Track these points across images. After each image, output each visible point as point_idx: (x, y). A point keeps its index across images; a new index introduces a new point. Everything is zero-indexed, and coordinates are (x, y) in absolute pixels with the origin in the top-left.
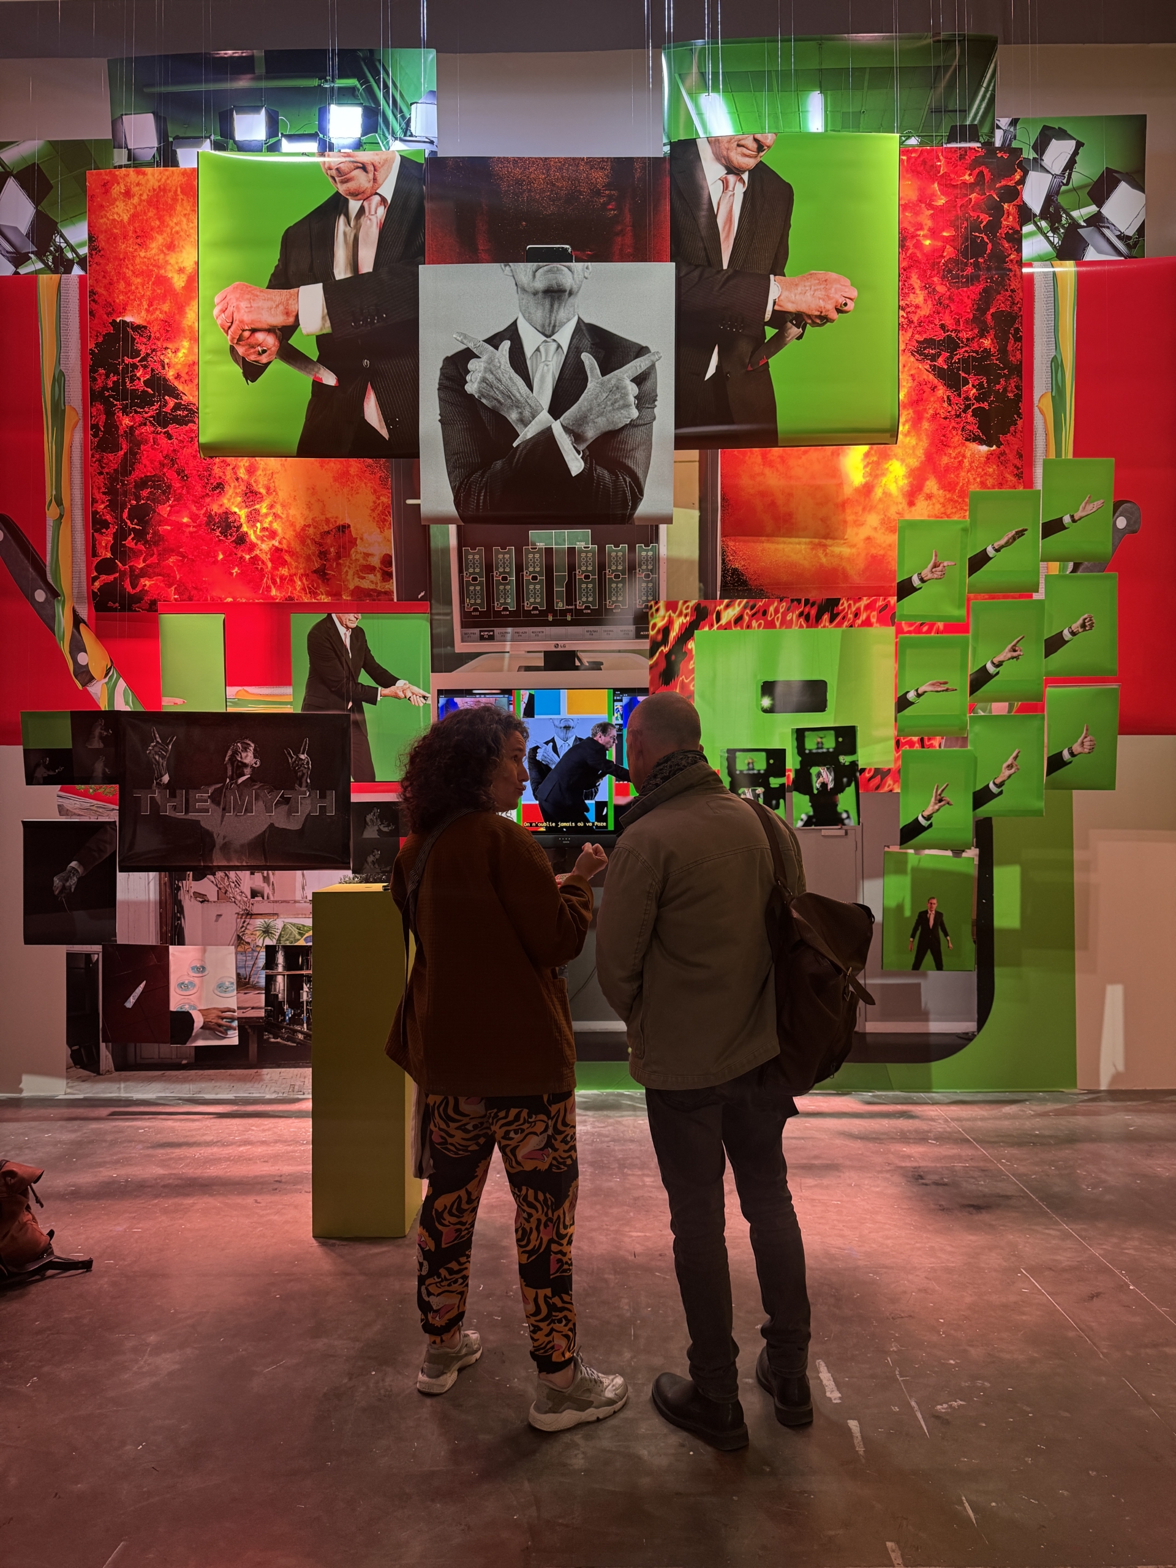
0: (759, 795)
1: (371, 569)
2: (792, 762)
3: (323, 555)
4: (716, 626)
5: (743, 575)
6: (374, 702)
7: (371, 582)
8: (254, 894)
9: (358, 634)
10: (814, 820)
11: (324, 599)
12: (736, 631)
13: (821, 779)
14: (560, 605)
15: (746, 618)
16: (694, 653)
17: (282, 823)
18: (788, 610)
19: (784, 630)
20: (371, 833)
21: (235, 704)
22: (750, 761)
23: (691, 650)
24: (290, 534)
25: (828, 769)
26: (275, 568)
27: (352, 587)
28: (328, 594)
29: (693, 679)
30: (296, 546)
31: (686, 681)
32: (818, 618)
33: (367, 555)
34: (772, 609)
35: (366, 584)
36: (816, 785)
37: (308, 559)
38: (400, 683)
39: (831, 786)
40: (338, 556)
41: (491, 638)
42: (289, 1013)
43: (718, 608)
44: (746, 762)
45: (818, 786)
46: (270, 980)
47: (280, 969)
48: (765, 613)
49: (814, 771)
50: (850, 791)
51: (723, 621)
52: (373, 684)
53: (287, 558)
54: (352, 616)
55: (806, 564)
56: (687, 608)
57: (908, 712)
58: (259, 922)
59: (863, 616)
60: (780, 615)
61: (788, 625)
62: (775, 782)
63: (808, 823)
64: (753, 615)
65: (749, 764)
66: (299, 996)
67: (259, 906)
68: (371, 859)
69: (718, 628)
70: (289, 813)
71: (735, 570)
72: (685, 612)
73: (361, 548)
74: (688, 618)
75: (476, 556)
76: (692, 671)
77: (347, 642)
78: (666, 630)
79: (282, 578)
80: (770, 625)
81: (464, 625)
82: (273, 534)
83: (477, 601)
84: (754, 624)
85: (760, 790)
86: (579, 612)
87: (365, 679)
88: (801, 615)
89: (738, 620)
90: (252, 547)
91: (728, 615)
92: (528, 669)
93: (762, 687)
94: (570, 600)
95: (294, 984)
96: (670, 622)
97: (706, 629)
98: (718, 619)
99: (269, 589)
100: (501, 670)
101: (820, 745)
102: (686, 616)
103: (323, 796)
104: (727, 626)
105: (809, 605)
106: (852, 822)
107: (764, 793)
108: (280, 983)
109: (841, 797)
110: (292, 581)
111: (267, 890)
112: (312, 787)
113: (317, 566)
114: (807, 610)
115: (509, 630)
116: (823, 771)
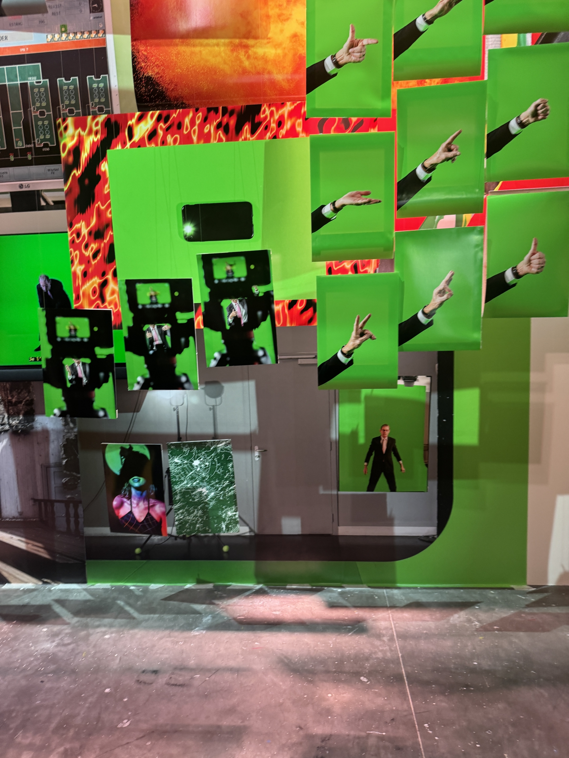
0: (165, 333)
2: (200, 294)
4: (129, 144)
5: (158, 85)
10: (228, 359)
12: (151, 148)
13: (233, 314)
14: (20, 143)
15: (161, 133)
16: (108, 175)
18: (205, 120)
19: (202, 145)
22: (153, 293)
23: (105, 173)
25: (240, 301)
29: (109, 206)
31: (102, 208)
32: (239, 129)
34: (187, 121)
36: (229, 319)
39: (244, 320)
43: (130, 123)
44: (148, 295)
45: (230, 320)
48: (180, 126)
49: (225, 303)
50: (265, 326)
51: (136, 138)
55: (227, 69)
56: (97, 124)
57: (324, 229)
59: (288, 125)
60: (196, 127)
61: (205, 138)
63: (222, 362)
64: (168, 129)
65: (151, 297)
69: (132, 146)
71: (149, 79)
72: (95, 129)
74: (99, 136)
76: (108, 196)
78: (77, 150)
80: (187, 140)
84: (169, 139)
85: (166, 327)
86: (38, 151)
88: (218, 126)
89: (152, 135)
91: (141, 130)
93: (183, 211)
96: (80, 141)
97: (119, 147)
98: (131, 136)
101: (230, 274)
102: (96, 133)
104: (140, 144)
105: (227, 115)
106: (270, 360)
107: (171, 330)
109: (256, 332)
114: (225, 120)
116: (236, 304)
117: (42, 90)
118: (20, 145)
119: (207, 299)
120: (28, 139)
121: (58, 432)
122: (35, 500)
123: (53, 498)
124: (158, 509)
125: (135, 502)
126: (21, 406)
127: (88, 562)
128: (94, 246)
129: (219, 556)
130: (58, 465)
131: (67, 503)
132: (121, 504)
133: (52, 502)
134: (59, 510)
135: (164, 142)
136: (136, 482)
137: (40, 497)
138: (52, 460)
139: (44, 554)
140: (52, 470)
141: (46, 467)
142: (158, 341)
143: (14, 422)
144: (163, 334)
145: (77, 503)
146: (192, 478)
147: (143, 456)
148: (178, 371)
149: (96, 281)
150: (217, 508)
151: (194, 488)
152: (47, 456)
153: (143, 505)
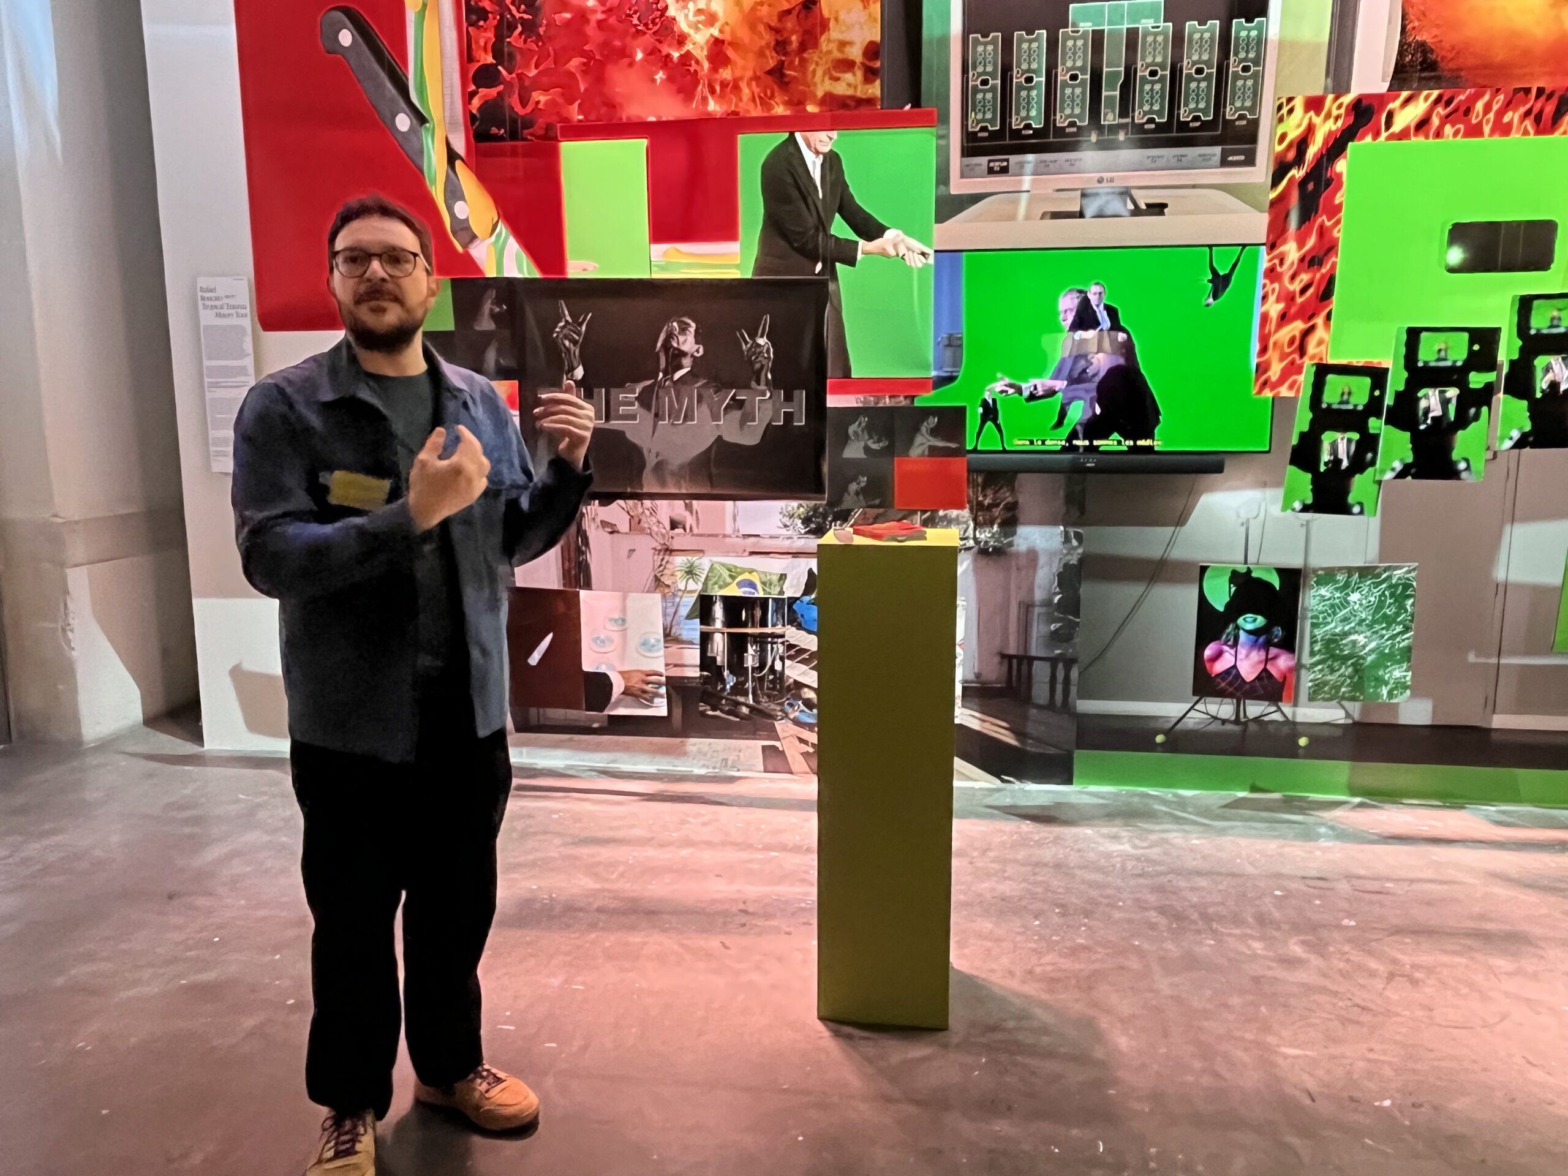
0: (1449, 401)
1: (847, 65)
2: (1507, 350)
3: (781, 46)
4: (1384, 135)
5: (1432, 51)
6: (851, 261)
7: (849, 84)
8: (674, 525)
9: (832, 162)
10: (1531, 439)
11: (780, 110)
12: (1418, 141)
13: (1550, 377)
14: (1110, 116)
15: (1436, 121)
16: (1344, 178)
17: (734, 436)
18: (1508, 105)
19: (1497, 139)
20: (854, 451)
21: (663, 268)
22: (1443, 346)
23: (1340, 175)
24: (734, 17)
25: (1564, 359)
26: (714, 69)
27: (820, 93)
28: (787, 104)
29: (1338, 222)
30: (744, 35)
31: (1328, 224)
32: (1557, 120)
33: (843, 44)
34: (1479, 106)
35: (840, 89)
36: (1542, 384)
37: (761, 54)
38: (888, 234)
40: (803, 47)
41: (1004, 170)
42: (730, 680)
43: (1391, 106)
44: (1436, 348)
45: (1545, 386)
46: (706, 639)
47: (718, 624)
48: (1468, 111)
49: (1540, 362)
51: (1397, 127)
52: (852, 236)
53: (730, 53)
54: (823, 135)
56: (1340, 107)
58: (679, 560)
60: (1491, 116)
61: (1503, 129)
62: (1477, 380)
63: (1520, 444)
64: (1448, 116)
65: (1440, 351)
66: (741, 660)
67: (680, 540)
68: (853, 487)
69: (1389, 138)
71: (1428, 45)
72: (1335, 112)
73: (835, 33)
74: (1340, 123)
75: (988, 49)
76: (1339, 208)
77: (816, 174)
78: (1302, 144)
79: (724, 85)
80: (1475, 131)
81: (967, 152)
82: (711, 19)
83: (986, 119)
84: (1448, 129)
85: (1452, 393)
86: (1137, 128)
87: (840, 228)
88: (1527, 114)
89: (1422, 125)
90: (682, 40)
91: (1406, 116)
93: (1451, 231)
94: (1125, 109)
95: (737, 645)
96: (1310, 129)
97: (1369, 139)
98: (1389, 124)
99: (704, 100)
100: (1012, 217)
101: (1555, 322)
102: (1337, 118)
103: (789, 398)
104: (1404, 135)
105: (1543, 98)
107: (1459, 397)
108: (719, 645)
110: (736, 88)
111: (690, 521)
112: (775, 385)
113: (772, 63)
114: (1539, 105)
115: (1030, 157)
116: (1556, 362)
117: (1160, 39)
118: (1109, 118)
119: (1515, 356)
121: (1052, 554)
122: (1003, 656)
123: (1034, 652)
124: (1284, 662)
125: (1242, 651)
126: (996, 512)
127: (1079, 755)
128: (1305, 277)
130: (1048, 603)
131: (1053, 661)
132: (1219, 655)
133: (1031, 660)
134: (1041, 672)
135: (1438, 134)
136: (1250, 622)
137: (1012, 650)
138: (1039, 595)
139: (1010, 739)
140: (1037, 610)
141: (1027, 607)
142: (1437, 412)
143: (984, 535)
144: (1445, 402)
145: (1070, 663)
146: (1345, 620)
147: (1268, 585)
148: (1455, 455)
149: (1297, 327)
150: (1379, 664)
151: (1345, 634)
152: (1031, 590)
153: (1257, 656)
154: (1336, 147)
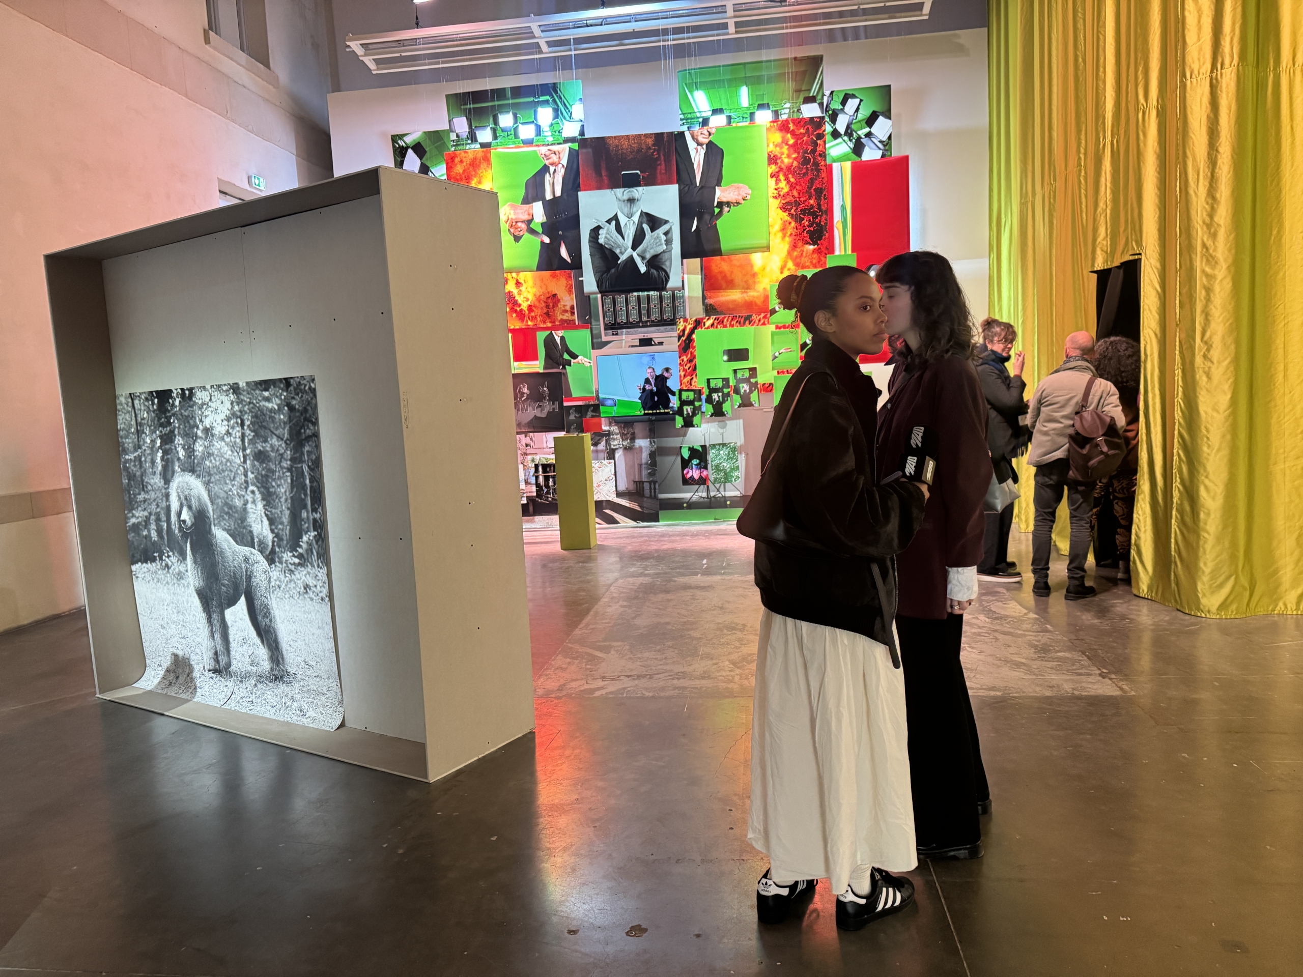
1: (566, 311)
2: (732, 383)
3: (547, 306)
4: (703, 328)
5: (714, 306)
6: (570, 365)
7: (567, 316)
8: (527, 445)
9: (562, 338)
10: (742, 405)
11: (549, 325)
12: (712, 329)
13: (744, 389)
15: (715, 324)
16: (695, 339)
17: (539, 415)
18: (732, 320)
19: (731, 328)
21: (517, 369)
22: (716, 383)
24: (534, 299)
26: (529, 313)
27: (559, 319)
28: (550, 322)
29: (695, 350)
30: (537, 303)
31: (693, 351)
32: (744, 323)
33: (564, 306)
34: (725, 320)
35: (565, 317)
36: (742, 391)
37: (542, 308)
38: (580, 358)
39: (748, 391)
40: (554, 307)
41: (617, 334)
42: (545, 490)
43: (704, 320)
44: (714, 383)
46: (537, 478)
47: (541, 473)
48: (723, 322)
49: (741, 385)
50: (756, 392)
51: (706, 326)
52: (569, 358)
53: (534, 309)
54: (560, 332)
55: (740, 300)
56: (692, 321)
57: (775, 360)
58: (529, 457)
59: (762, 321)
60: (729, 322)
61: (732, 326)
62: (726, 391)
63: (739, 406)
64: (718, 323)
66: (548, 483)
67: (529, 450)
68: (572, 427)
69: (705, 329)
70: (541, 411)
71: (711, 305)
72: (691, 323)
73: (562, 303)
74: (692, 325)
75: (608, 300)
76: (695, 347)
77: (558, 342)
78: (684, 330)
79: (532, 317)
80: (725, 326)
81: (606, 329)
82: (528, 300)
83: (610, 320)
84: (719, 326)
85: (720, 394)
86: (653, 321)
87: (566, 356)
88: (737, 322)
89: (712, 325)
90: (520, 305)
91: (708, 323)
92: (633, 346)
93: (723, 351)
95: (546, 479)
96: (685, 327)
97: (700, 329)
98: (704, 325)
99: (527, 322)
100: (621, 347)
101: (743, 375)
103: (553, 404)
104: (708, 328)
105: (740, 318)
106: (757, 405)
107: (722, 395)
108: (541, 479)
109: (752, 395)
110: (536, 318)
111: (532, 444)
112: (549, 400)
113: (545, 311)
114: (739, 320)
115: (624, 330)
116: (745, 385)
118: (644, 319)
120: (649, 316)
121: (646, 447)
122: (634, 482)
123: (644, 480)
124: (705, 473)
125: (694, 470)
126: (628, 435)
127: (661, 513)
128: (689, 365)
129: (726, 506)
130: (647, 464)
131: (650, 482)
132: (688, 472)
133: (643, 482)
134: (646, 486)
135: (717, 327)
136: (695, 462)
137: (637, 480)
138: (644, 461)
139: (638, 509)
140: (643, 466)
141: (640, 465)
142: (717, 399)
143: (625, 443)
144: (719, 397)
145: (655, 482)
146: (720, 459)
147: (699, 451)
148: (724, 410)
149: (689, 378)
150: (730, 472)
151: (721, 463)
152: (641, 459)
153: (698, 472)
154: (692, 332)
